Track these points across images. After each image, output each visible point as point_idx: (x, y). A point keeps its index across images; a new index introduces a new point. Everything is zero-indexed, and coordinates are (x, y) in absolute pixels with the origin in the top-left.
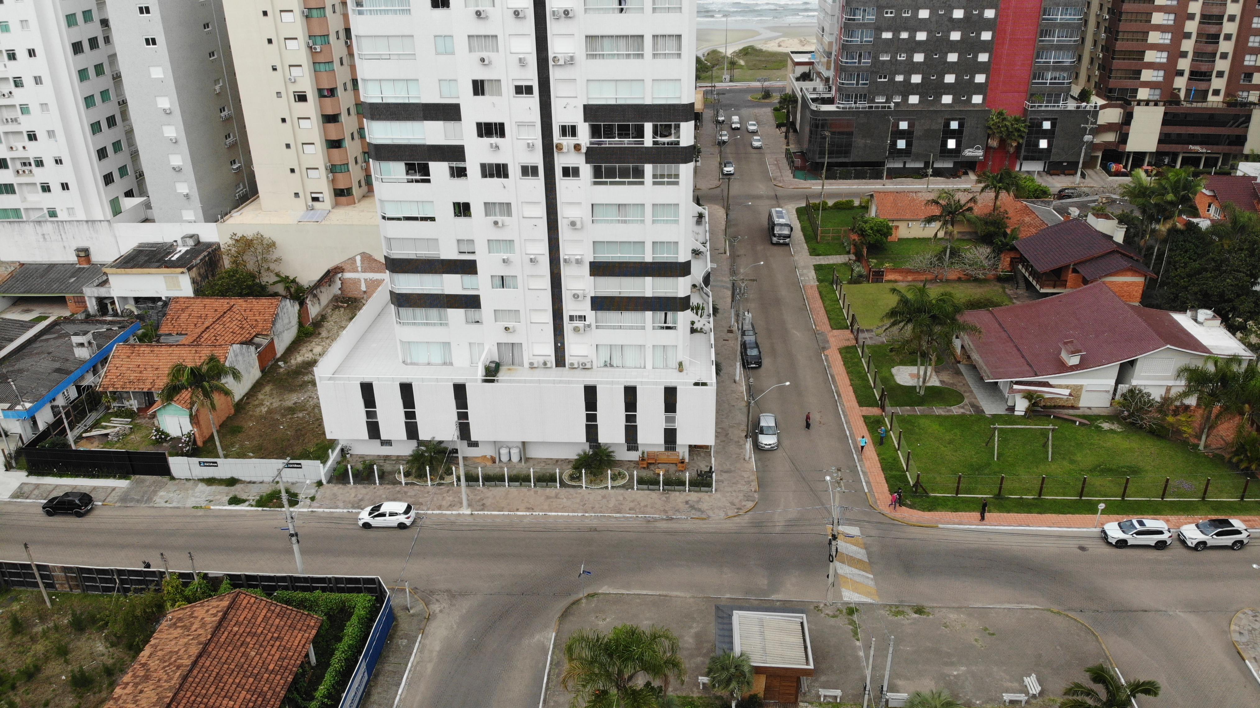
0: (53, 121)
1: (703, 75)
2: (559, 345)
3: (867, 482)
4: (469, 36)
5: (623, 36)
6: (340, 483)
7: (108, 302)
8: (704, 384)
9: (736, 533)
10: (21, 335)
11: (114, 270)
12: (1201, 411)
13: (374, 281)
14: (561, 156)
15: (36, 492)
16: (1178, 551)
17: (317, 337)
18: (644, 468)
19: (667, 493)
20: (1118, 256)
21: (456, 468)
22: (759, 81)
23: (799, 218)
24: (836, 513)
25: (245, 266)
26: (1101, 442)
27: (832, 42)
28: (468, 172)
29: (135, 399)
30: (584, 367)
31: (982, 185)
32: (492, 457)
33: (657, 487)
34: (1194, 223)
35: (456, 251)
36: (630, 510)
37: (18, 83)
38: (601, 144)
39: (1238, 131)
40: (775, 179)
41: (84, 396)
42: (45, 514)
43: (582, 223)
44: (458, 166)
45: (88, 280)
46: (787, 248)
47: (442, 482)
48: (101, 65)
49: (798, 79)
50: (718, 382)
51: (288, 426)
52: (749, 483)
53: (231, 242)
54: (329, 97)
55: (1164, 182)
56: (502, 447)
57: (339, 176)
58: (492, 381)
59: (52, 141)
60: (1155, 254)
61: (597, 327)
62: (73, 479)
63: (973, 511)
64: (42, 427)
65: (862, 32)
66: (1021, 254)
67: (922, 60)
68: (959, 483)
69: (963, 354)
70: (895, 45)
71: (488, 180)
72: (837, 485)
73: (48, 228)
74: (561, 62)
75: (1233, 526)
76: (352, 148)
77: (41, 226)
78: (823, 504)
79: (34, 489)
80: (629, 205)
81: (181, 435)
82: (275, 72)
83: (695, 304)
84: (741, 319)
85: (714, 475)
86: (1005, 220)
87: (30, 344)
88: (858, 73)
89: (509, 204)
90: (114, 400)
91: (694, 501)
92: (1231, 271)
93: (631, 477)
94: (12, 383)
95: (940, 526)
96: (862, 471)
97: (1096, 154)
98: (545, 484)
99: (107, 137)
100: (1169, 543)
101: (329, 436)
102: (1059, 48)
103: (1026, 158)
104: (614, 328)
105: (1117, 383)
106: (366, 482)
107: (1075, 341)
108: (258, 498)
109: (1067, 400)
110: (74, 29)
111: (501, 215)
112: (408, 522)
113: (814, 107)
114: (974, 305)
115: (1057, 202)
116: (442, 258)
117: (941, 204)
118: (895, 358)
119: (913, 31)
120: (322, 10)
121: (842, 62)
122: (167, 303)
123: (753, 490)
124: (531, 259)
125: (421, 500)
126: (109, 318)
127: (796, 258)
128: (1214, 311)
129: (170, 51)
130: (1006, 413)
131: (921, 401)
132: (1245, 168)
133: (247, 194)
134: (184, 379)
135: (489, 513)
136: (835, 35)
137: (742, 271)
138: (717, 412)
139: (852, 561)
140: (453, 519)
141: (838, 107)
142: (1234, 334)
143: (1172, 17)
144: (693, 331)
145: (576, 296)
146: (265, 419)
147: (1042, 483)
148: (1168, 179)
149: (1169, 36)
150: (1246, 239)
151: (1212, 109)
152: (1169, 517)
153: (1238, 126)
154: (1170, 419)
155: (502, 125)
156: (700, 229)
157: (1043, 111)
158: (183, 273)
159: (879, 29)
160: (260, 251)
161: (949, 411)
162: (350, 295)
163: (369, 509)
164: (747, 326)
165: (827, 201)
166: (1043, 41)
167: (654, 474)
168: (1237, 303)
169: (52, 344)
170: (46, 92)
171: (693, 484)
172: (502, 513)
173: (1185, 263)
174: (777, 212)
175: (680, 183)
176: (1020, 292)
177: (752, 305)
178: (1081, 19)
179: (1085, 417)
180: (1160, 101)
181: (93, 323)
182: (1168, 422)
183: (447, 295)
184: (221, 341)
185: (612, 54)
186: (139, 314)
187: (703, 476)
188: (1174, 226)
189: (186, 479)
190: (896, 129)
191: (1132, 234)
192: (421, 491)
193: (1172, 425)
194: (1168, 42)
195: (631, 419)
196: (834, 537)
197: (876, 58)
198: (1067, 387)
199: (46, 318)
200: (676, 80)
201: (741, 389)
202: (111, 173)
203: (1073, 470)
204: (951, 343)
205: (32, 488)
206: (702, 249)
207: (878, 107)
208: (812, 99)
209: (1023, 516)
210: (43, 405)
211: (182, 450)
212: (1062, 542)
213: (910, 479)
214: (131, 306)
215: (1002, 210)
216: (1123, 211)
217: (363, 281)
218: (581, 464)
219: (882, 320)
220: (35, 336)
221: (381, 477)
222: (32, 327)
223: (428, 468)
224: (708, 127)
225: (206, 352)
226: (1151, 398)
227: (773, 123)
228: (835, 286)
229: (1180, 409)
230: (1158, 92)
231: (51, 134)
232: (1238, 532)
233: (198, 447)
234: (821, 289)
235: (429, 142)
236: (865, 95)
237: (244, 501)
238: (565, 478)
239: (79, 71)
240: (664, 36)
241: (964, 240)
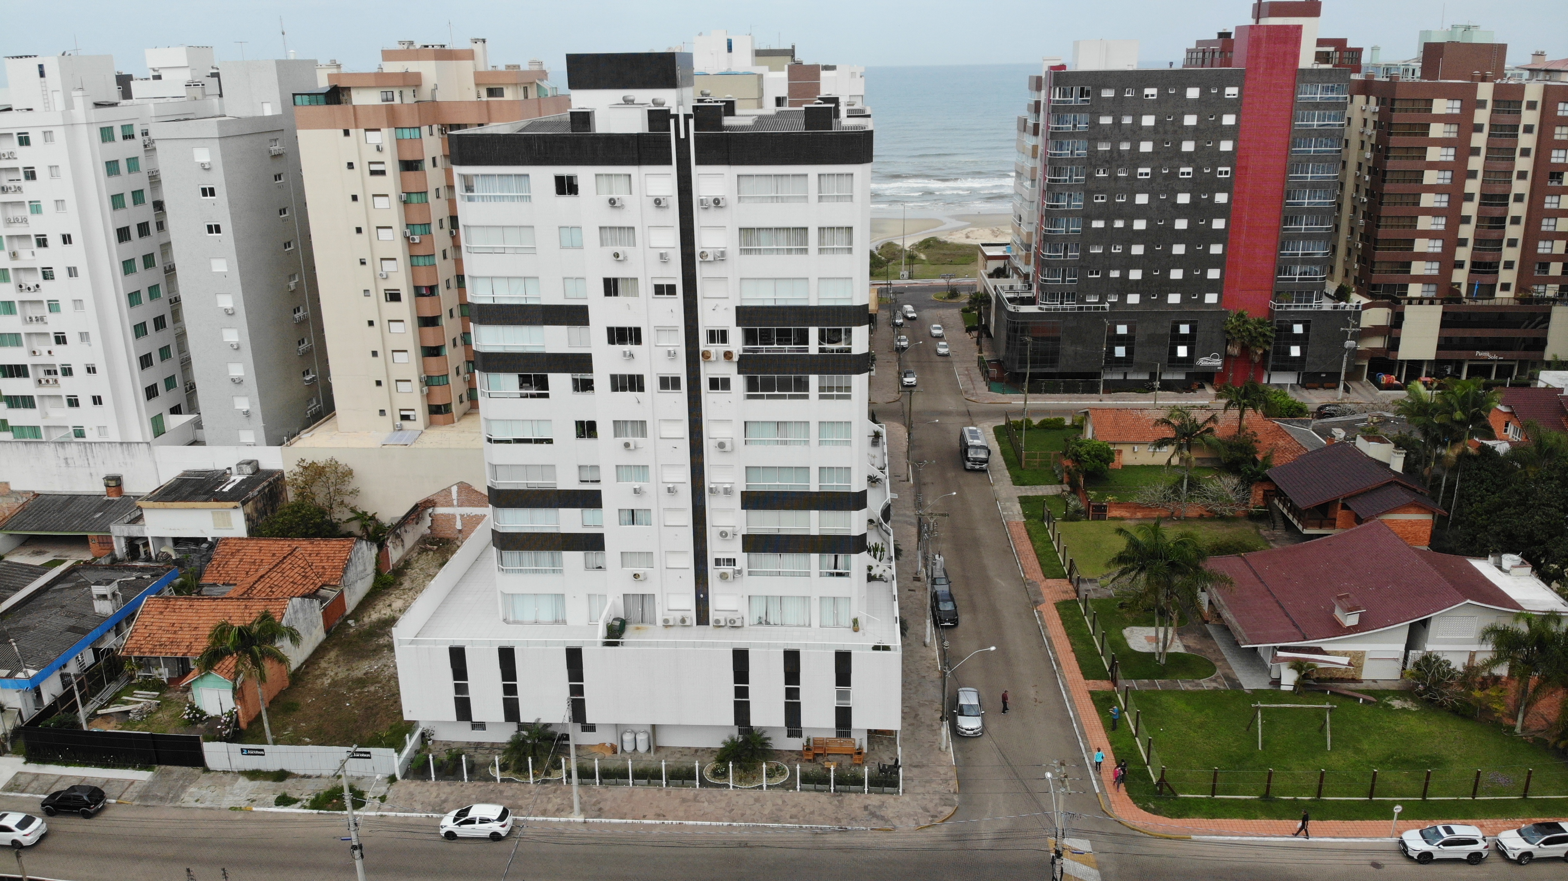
0: (87, 320)
1: (877, 271)
2: (702, 596)
4: (601, 228)
5: (784, 229)
6: (418, 779)
7: (140, 543)
8: (886, 648)
9: (930, 849)
10: (30, 583)
11: (151, 504)
12: (1514, 683)
13: (473, 517)
14: (709, 366)
15: (35, 784)
16: (1497, 866)
17: (398, 589)
18: (809, 761)
19: (841, 795)
20: (1398, 488)
21: (566, 759)
22: (943, 277)
23: (997, 439)
24: (1060, 822)
25: (314, 499)
26: (1392, 725)
27: (1031, 233)
28: (595, 385)
29: (165, 667)
30: (733, 625)
31: (1224, 401)
32: (612, 745)
33: (827, 786)
34: (1489, 446)
35: (577, 480)
36: (791, 817)
37: (47, 274)
38: (757, 352)
39: (1534, 333)
40: (966, 392)
41: (102, 661)
42: (44, 813)
43: (732, 445)
44: (583, 377)
45: (117, 516)
46: (984, 475)
47: (548, 778)
48: (151, 255)
49: (990, 276)
50: (903, 646)
51: (356, 703)
52: (946, 781)
53: (298, 470)
54: (428, 296)
55: (1448, 396)
56: (625, 732)
57: (436, 389)
58: (616, 644)
59: (85, 345)
60: (1443, 485)
61: (750, 573)
62: (82, 768)
63: (1236, 818)
64: (47, 700)
65: (1068, 221)
66: (1277, 486)
67: (1142, 253)
68: (1215, 780)
69: (1212, 612)
70: (1107, 236)
71: (620, 394)
72: (1060, 784)
73: (73, 451)
74: (710, 258)
75: (1565, 831)
76: (454, 356)
77: (63, 448)
78: (1043, 810)
79: (33, 780)
80: (791, 422)
81: (220, 714)
82: (363, 266)
83: (873, 544)
84: (930, 564)
85: (901, 770)
86: (1254, 443)
87: (40, 595)
88: (1064, 267)
89: (643, 423)
90: (140, 667)
91: (875, 806)
92: (1540, 505)
93: (793, 772)
94: (14, 644)
95: (1194, 837)
97: (1361, 364)
98: (680, 782)
99: (153, 342)
100: (1484, 855)
101: (407, 717)
102: (1308, 237)
103: (1276, 369)
104: (771, 574)
105: (1408, 648)
106: (451, 777)
107: (1351, 596)
108: (313, 797)
109: (1346, 671)
110: (121, 212)
111: (633, 436)
112: (503, 832)
113: (1011, 308)
114: (1222, 550)
115: (1316, 422)
116: (559, 488)
117: (1173, 425)
118: (1127, 616)
119: (1129, 219)
120: (423, 195)
121: (1043, 255)
122: (213, 545)
123: (952, 791)
124: (669, 489)
125: (520, 802)
126: (140, 564)
127: (996, 488)
128: (1522, 556)
129: (236, 240)
130: (1270, 687)
131: (1162, 672)
132: (1547, 378)
133: (321, 411)
134: (229, 642)
135: (607, 821)
136: (1035, 225)
137: (929, 503)
138: (903, 685)
140: (561, 828)
141: (1040, 308)
142: (1549, 585)
143: (1445, 198)
144: (871, 578)
145: (723, 535)
146: (328, 693)
147: (1321, 781)
148: (1454, 393)
149: (1443, 221)
150: (1555, 466)
151: (1501, 306)
152: (1483, 822)
153: (1535, 327)
154: (1477, 694)
155: (638, 331)
156: (877, 451)
157: (1293, 312)
158: (235, 508)
159: (1087, 216)
160: (334, 481)
161: (1197, 685)
162: (442, 535)
163: (454, 813)
164: (939, 573)
165: (1031, 419)
166: (1287, 229)
167: (823, 768)
168: (1549, 545)
169: (68, 595)
170: (82, 286)
171: (873, 782)
172: (624, 821)
173: (1482, 497)
174: (970, 431)
175: (852, 397)
176: (1278, 533)
177: (944, 546)
178: (1333, 203)
179: (1369, 692)
180: (1436, 299)
181: (119, 569)
182: (1475, 698)
183: (562, 534)
184: (278, 594)
185: (770, 249)
186: (177, 559)
187: (886, 773)
188: (1465, 450)
189: (224, 772)
190: (1113, 334)
191: (1413, 461)
192: (520, 790)
193: (1478, 701)
194: (1442, 227)
195: (792, 694)
196: (1059, 854)
197: (1085, 251)
198: (1345, 654)
199: (61, 562)
200: (846, 278)
201: (933, 654)
202: (156, 384)
203: (1359, 761)
204: (1196, 597)
205: (30, 778)
206: (880, 475)
207: (1090, 308)
208: (1008, 299)
210: (51, 672)
211: (221, 734)
212: (1350, 858)
213: (1152, 775)
214: (169, 549)
215: (1249, 431)
216: (1400, 432)
217: (458, 517)
218: (728, 755)
219: (1108, 565)
220: (46, 584)
221: (470, 771)
222: (43, 573)
223: (530, 760)
224: (884, 331)
225: (257, 608)
226: (1451, 667)
227: (962, 326)
228: (1046, 524)
229: (1489, 681)
230: (1433, 288)
231: (84, 336)
233: (241, 730)
234: (1029, 527)
235: (548, 350)
236: (1074, 294)
237: (295, 801)
238: (707, 774)
239: (123, 262)
240: (832, 228)
241: (1205, 468)
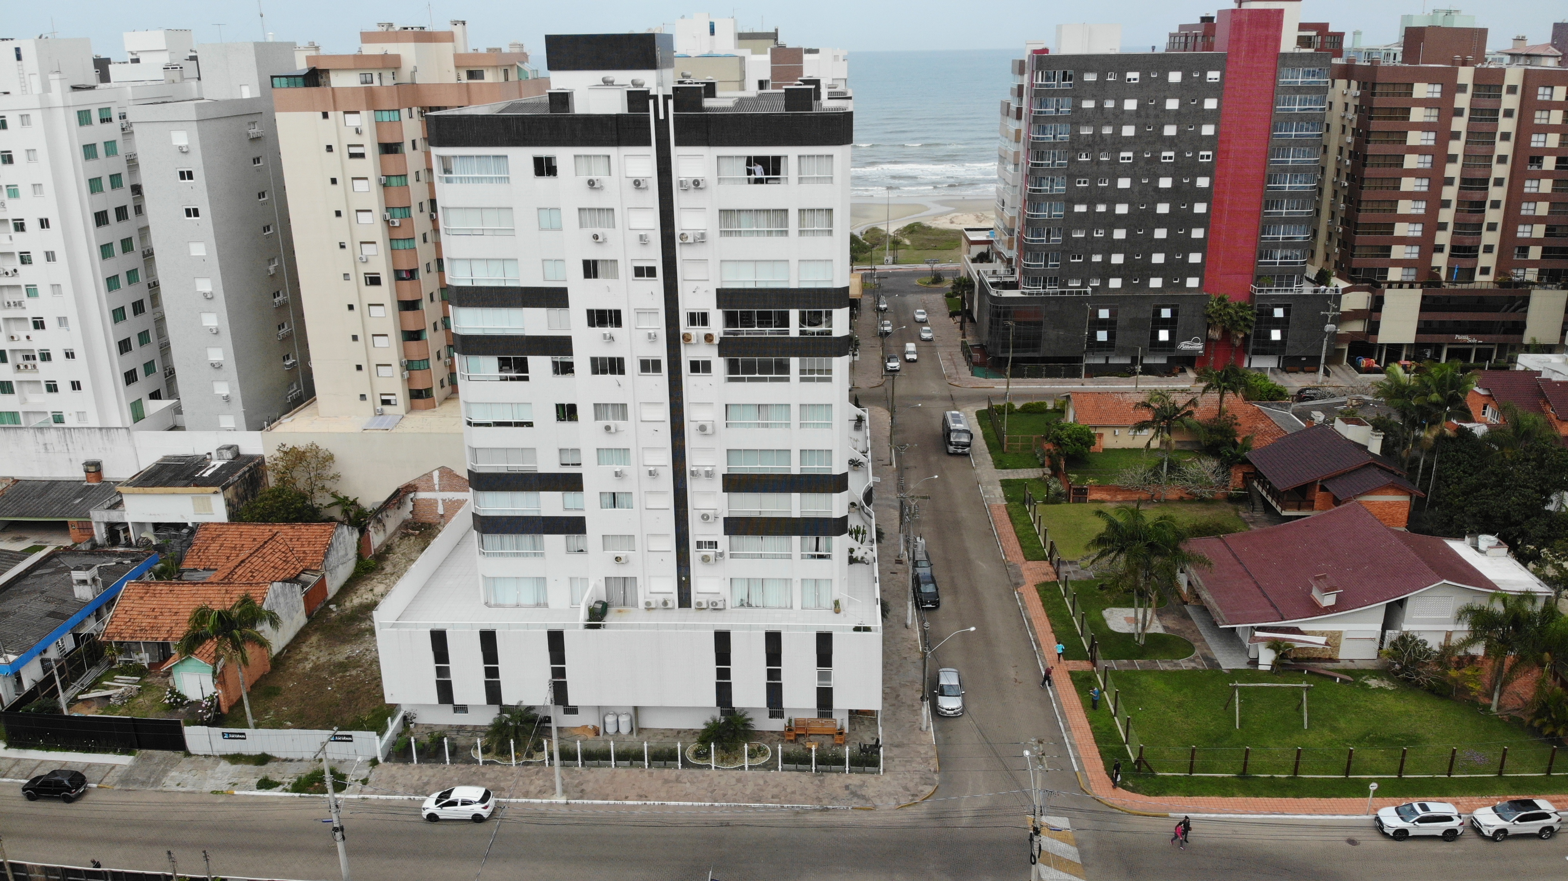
0: (66, 305)
1: (861, 256)
2: (684, 579)
3: (1077, 758)
4: (580, 209)
5: (764, 210)
6: (400, 762)
7: (120, 528)
8: (867, 629)
9: (911, 827)
10: (9, 569)
11: (131, 489)
12: (1490, 663)
13: (454, 502)
14: (689, 349)
15: (15, 769)
16: (1473, 843)
17: (379, 574)
18: (791, 741)
19: (822, 775)
20: (1376, 469)
21: (548, 742)
22: (927, 263)
23: (980, 423)
24: (1038, 799)
25: (294, 484)
26: (1368, 704)
27: (1014, 218)
28: (575, 368)
29: (146, 652)
30: (715, 608)
31: (1204, 385)
32: (594, 727)
33: (809, 766)
34: (1466, 429)
35: (557, 462)
36: (773, 797)
37: (25, 259)
38: (737, 334)
39: (1513, 317)
40: (949, 377)
41: (82, 647)
42: (25, 798)
43: (713, 427)
44: (563, 360)
45: (96, 502)
46: (967, 459)
47: (531, 760)
48: (130, 239)
49: (974, 261)
50: (884, 627)
51: (338, 687)
52: (926, 760)
53: (278, 455)
54: (408, 280)
55: (1426, 379)
56: (608, 714)
57: (417, 374)
58: (598, 627)
59: (63, 330)
60: (1421, 467)
61: (732, 556)
62: (63, 753)
63: (1213, 795)
64: (27, 685)
65: (1050, 206)
66: (1256, 469)
67: (1124, 237)
68: (1192, 758)
69: (1191, 593)
70: (1090, 220)
71: (600, 377)
72: (1038, 761)
73: (52, 436)
74: (690, 240)
75: (1539, 808)
76: (434, 341)
77: (42, 433)
78: (1022, 788)
79: (14, 765)
80: (770, 405)
81: (201, 698)
82: (343, 250)
83: (854, 526)
84: (912, 546)
85: (881, 750)
86: (1234, 427)
87: (20, 581)
88: (1048, 252)
89: (624, 406)
90: (120, 652)
91: (855, 786)
92: (1516, 486)
93: (775, 753)
95: (1171, 814)
96: (1070, 743)
97: (1341, 347)
98: (662, 763)
99: (132, 327)
100: (1460, 832)
101: (388, 700)
102: (1289, 221)
103: (1256, 353)
104: (753, 556)
105: (1384, 629)
106: (434, 760)
107: (1328, 576)
108: (295, 780)
109: (1323, 650)
110: (98, 196)
111: (614, 419)
112: (485, 813)
113: (993, 292)
114: (1201, 531)
115: (1296, 405)
116: (540, 471)
117: (1153, 408)
118: (1107, 597)
119: (1112, 203)
120: (403, 178)
121: (1026, 240)
122: (194, 530)
123: (932, 769)
124: (650, 472)
125: (502, 784)
126: (120, 549)
127: (978, 471)
128: (1499, 537)
129: (215, 225)
130: (1248, 667)
131: (1141, 653)
132: (1526, 361)
133: (301, 396)
134: (208, 627)
135: (590, 802)
136: (1018, 209)
137: (912, 486)
138: (884, 666)
139: (1059, 863)
140: (543, 809)
141: (1023, 293)
142: (1525, 565)
143: (1425, 182)
144: (852, 561)
145: (705, 517)
146: (309, 677)
147: (1298, 757)
148: (1430, 375)
149: (1423, 205)
150: (1532, 448)
151: (1480, 290)
152: (1458, 799)
153: (1514, 311)
154: (1453, 673)
155: (618, 313)
156: (859, 435)
157: (1274, 296)
158: (216, 493)
159: (1070, 201)
160: (314, 465)
161: (1176, 665)
162: (423, 519)
163: (436, 795)
164: (920, 555)
165: (1014, 403)
166: (1269, 213)
167: (805, 749)
168: (1526, 526)
169: (48, 581)
170: (59, 271)
171: (854, 762)
172: (606, 802)
173: (1459, 479)
174: (953, 415)
175: (833, 379)
176: (1257, 515)
177: (925, 529)
178: (1314, 187)
179: (1346, 672)
180: (1416, 283)
181: (100, 555)
182: (1451, 677)
183: (543, 517)
184: (258, 578)
185: (750, 231)
186: (157, 545)
187: (867, 752)
188: (1442, 433)
189: (205, 756)
190: (1094, 318)
191: (1391, 444)
192: (503, 772)
193: (1455, 680)
194: (1422, 212)
195: (774, 675)
196: (1037, 831)
197: (1067, 236)
198: (1322, 634)
199: (41, 548)
200: (826, 260)
201: (914, 636)
202: (135, 370)
203: (1336, 739)
204: (1175, 578)
205: (10, 763)
206: (862, 459)
207: (1072, 292)
208: (991, 283)
209: (1276, 800)
210: (31, 657)
211: (202, 718)
212: (1327, 834)
213: (1131, 754)
214: (149, 535)
215: (1229, 415)
216: (1378, 415)
217: (440, 502)
218: (709, 736)
219: (1087, 548)
220: (26, 570)
221: (453, 754)
222: (23, 559)
223: (512, 742)
224: (867, 315)
225: (238, 592)
226: (1427, 647)
227: (945, 310)
228: (1027, 507)
229: (1465, 661)
230: (1413, 272)
231: (62, 321)
232: (1546, 816)
233: (223, 714)
234: (1010, 510)
235: (528, 333)
236: (1056, 279)
237: (277, 785)
238: (689, 755)
239: (101, 246)
240: (812, 210)
241: (1186, 451)
